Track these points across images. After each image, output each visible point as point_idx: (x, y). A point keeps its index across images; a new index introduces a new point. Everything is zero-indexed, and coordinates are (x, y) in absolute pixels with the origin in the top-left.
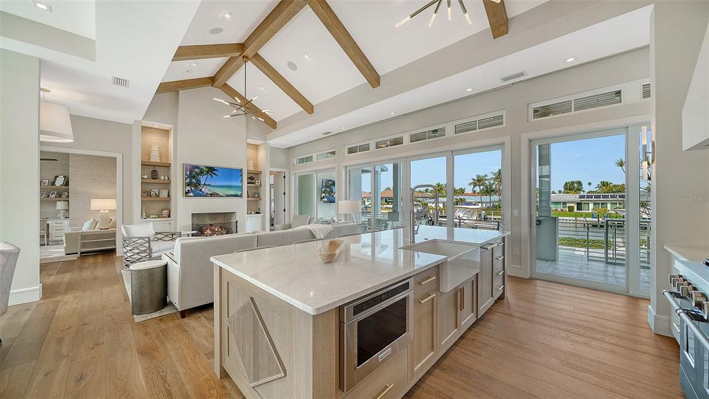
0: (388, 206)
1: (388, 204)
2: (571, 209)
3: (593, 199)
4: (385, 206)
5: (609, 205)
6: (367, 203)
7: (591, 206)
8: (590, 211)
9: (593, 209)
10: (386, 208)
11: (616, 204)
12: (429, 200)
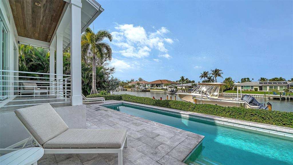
0: (157, 88)
1: (157, 87)
2: (256, 90)
3: (268, 84)
4: (156, 88)
5: (279, 88)
6: (147, 87)
7: (268, 88)
8: (268, 91)
9: (269, 90)
10: (156, 89)
11: (283, 87)
12: (178, 85)
